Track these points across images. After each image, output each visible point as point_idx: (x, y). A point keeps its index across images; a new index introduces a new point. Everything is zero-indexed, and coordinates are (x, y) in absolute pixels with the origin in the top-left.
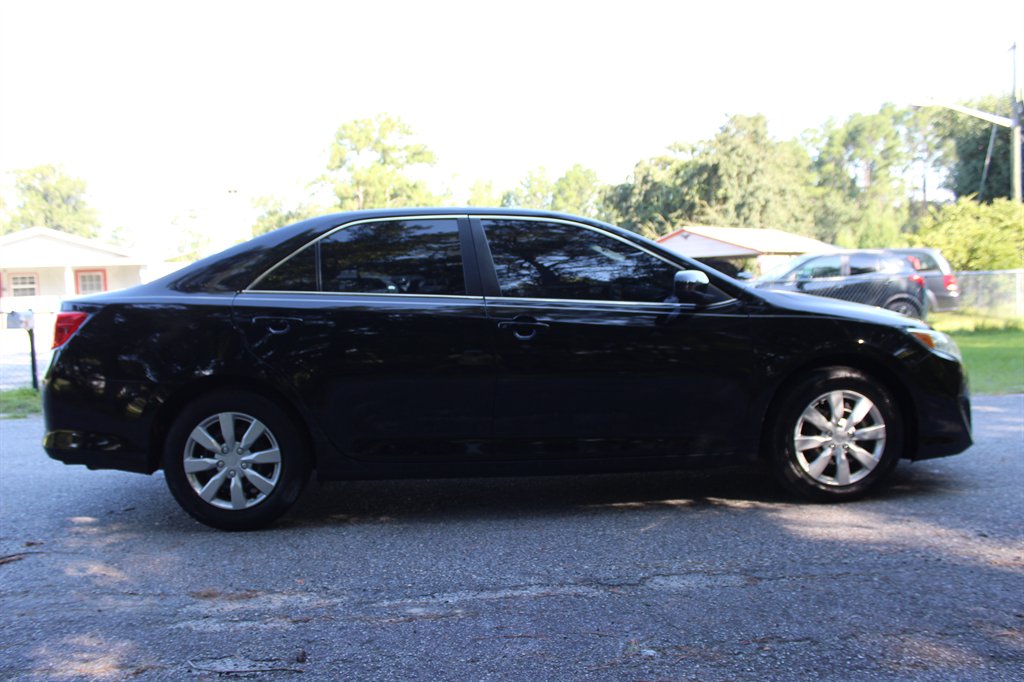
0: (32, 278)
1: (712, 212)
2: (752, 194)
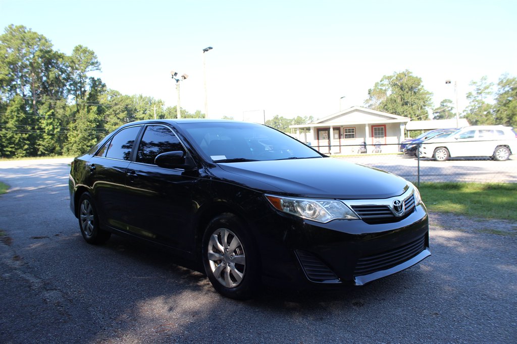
0: (353, 129)
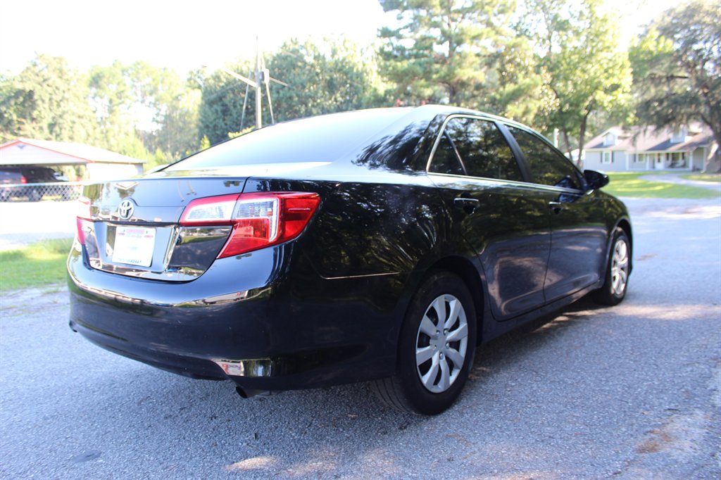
1: (28, 127)
2: (61, 116)
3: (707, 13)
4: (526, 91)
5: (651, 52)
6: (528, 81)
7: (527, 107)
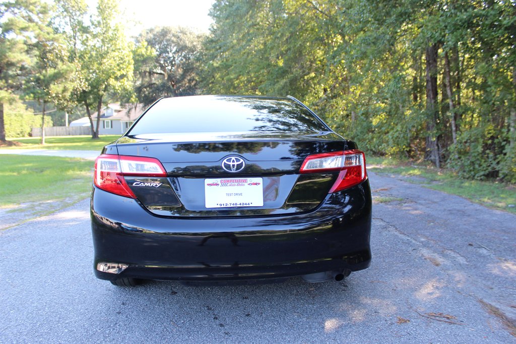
3: (174, 35)
4: (64, 75)
5: (143, 55)
6: (65, 67)
7: (65, 87)
